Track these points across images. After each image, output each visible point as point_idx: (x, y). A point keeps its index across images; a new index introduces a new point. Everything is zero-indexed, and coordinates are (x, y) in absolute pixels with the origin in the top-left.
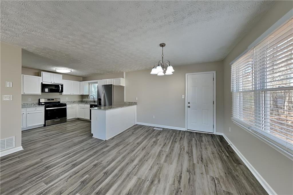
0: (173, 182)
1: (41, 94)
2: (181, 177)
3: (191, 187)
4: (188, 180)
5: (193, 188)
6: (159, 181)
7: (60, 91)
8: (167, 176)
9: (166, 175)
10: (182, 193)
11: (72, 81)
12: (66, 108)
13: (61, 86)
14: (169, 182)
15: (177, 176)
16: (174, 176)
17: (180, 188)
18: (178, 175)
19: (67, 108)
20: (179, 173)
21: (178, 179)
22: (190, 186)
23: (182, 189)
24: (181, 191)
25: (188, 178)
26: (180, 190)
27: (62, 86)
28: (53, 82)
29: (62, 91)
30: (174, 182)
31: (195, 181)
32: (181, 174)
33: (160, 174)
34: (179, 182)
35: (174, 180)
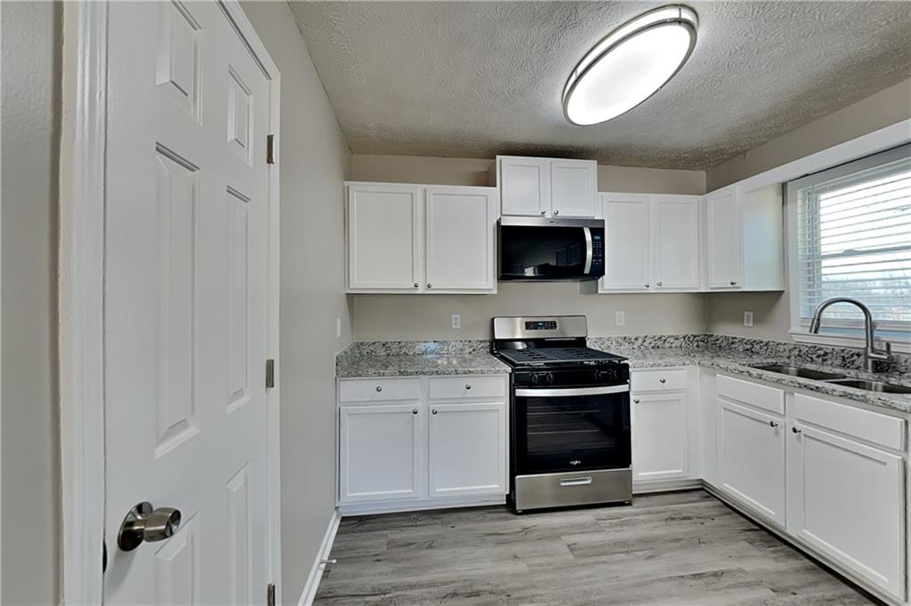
1: (495, 292)
7: (587, 271)
11: (654, 198)
12: (627, 394)
13: (594, 232)
19: (632, 398)
27: (598, 232)
28: (549, 215)
29: (598, 270)
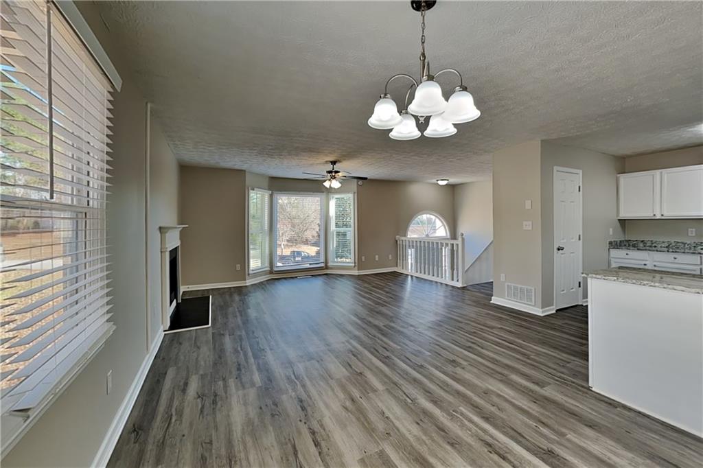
0: (324, 423)
2: (317, 444)
3: (287, 440)
4: (297, 448)
5: (283, 439)
6: (346, 408)
8: (343, 426)
9: (345, 426)
10: (298, 419)
14: (330, 417)
15: (323, 440)
16: (330, 435)
17: (305, 423)
18: (323, 444)
20: (325, 450)
21: (319, 434)
22: (289, 440)
23: (301, 425)
24: (301, 421)
25: (300, 455)
26: (303, 421)
30: (322, 426)
31: (282, 458)
32: (320, 453)
33: (358, 419)
34: (313, 433)
35: (324, 429)
